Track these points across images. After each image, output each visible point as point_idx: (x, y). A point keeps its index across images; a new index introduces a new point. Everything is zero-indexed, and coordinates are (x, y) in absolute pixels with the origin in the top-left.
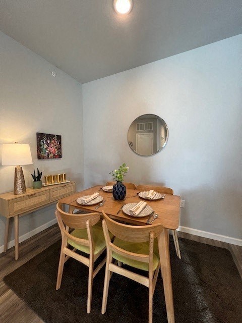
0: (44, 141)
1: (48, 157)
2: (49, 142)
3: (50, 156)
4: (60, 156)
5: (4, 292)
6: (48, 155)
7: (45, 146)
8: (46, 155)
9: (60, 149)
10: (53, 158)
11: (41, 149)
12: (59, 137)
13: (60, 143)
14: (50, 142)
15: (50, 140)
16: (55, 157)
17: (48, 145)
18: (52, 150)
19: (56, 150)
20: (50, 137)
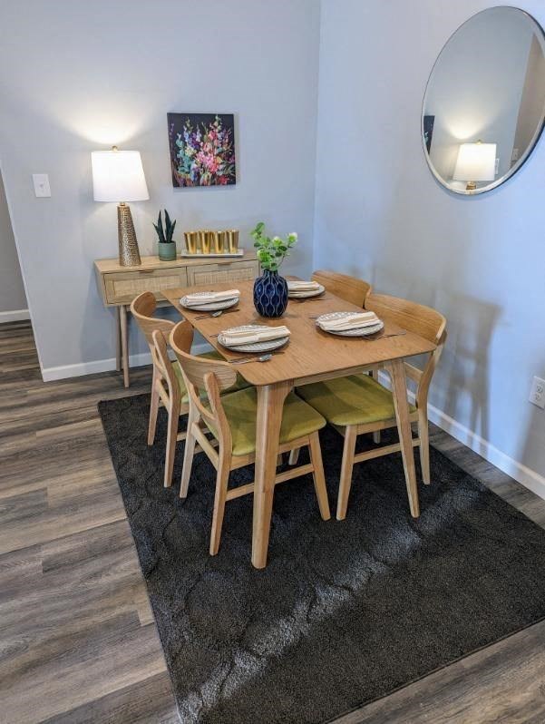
0: (186, 135)
1: (197, 182)
2: (198, 139)
3: (204, 177)
4: (231, 180)
5: (92, 418)
6: (198, 175)
7: (190, 151)
8: (191, 176)
9: (229, 156)
10: (213, 184)
11: (178, 160)
12: (228, 121)
13: (232, 138)
14: (202, 139)
15: (203, 133)
16: (215, 181)
17: (197, 147)
18: (209, 161)
19: (220, 160)
20: (202, 121)
